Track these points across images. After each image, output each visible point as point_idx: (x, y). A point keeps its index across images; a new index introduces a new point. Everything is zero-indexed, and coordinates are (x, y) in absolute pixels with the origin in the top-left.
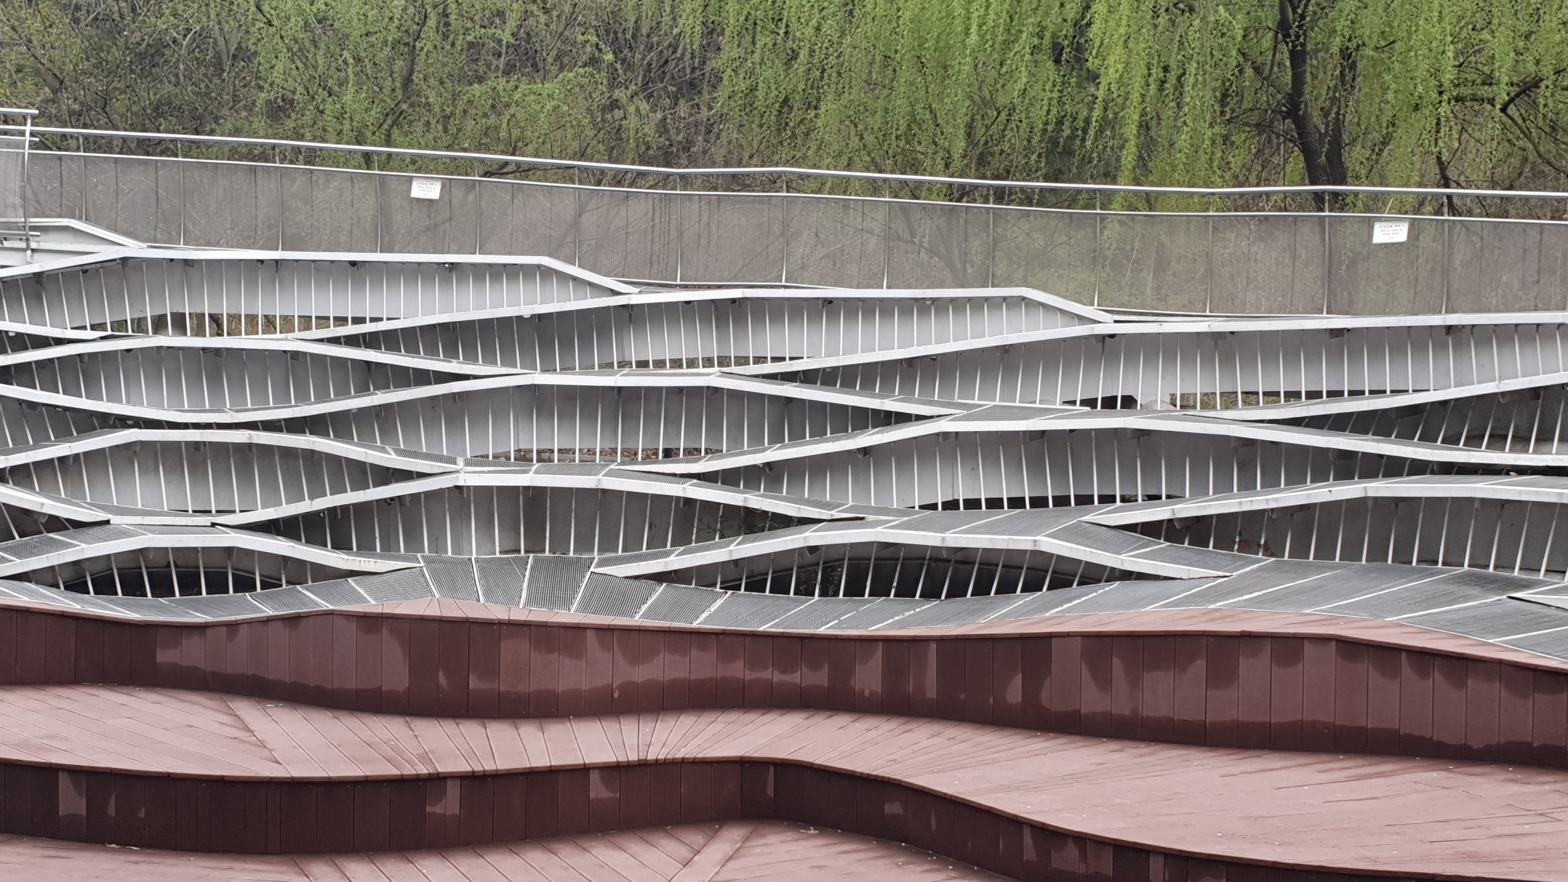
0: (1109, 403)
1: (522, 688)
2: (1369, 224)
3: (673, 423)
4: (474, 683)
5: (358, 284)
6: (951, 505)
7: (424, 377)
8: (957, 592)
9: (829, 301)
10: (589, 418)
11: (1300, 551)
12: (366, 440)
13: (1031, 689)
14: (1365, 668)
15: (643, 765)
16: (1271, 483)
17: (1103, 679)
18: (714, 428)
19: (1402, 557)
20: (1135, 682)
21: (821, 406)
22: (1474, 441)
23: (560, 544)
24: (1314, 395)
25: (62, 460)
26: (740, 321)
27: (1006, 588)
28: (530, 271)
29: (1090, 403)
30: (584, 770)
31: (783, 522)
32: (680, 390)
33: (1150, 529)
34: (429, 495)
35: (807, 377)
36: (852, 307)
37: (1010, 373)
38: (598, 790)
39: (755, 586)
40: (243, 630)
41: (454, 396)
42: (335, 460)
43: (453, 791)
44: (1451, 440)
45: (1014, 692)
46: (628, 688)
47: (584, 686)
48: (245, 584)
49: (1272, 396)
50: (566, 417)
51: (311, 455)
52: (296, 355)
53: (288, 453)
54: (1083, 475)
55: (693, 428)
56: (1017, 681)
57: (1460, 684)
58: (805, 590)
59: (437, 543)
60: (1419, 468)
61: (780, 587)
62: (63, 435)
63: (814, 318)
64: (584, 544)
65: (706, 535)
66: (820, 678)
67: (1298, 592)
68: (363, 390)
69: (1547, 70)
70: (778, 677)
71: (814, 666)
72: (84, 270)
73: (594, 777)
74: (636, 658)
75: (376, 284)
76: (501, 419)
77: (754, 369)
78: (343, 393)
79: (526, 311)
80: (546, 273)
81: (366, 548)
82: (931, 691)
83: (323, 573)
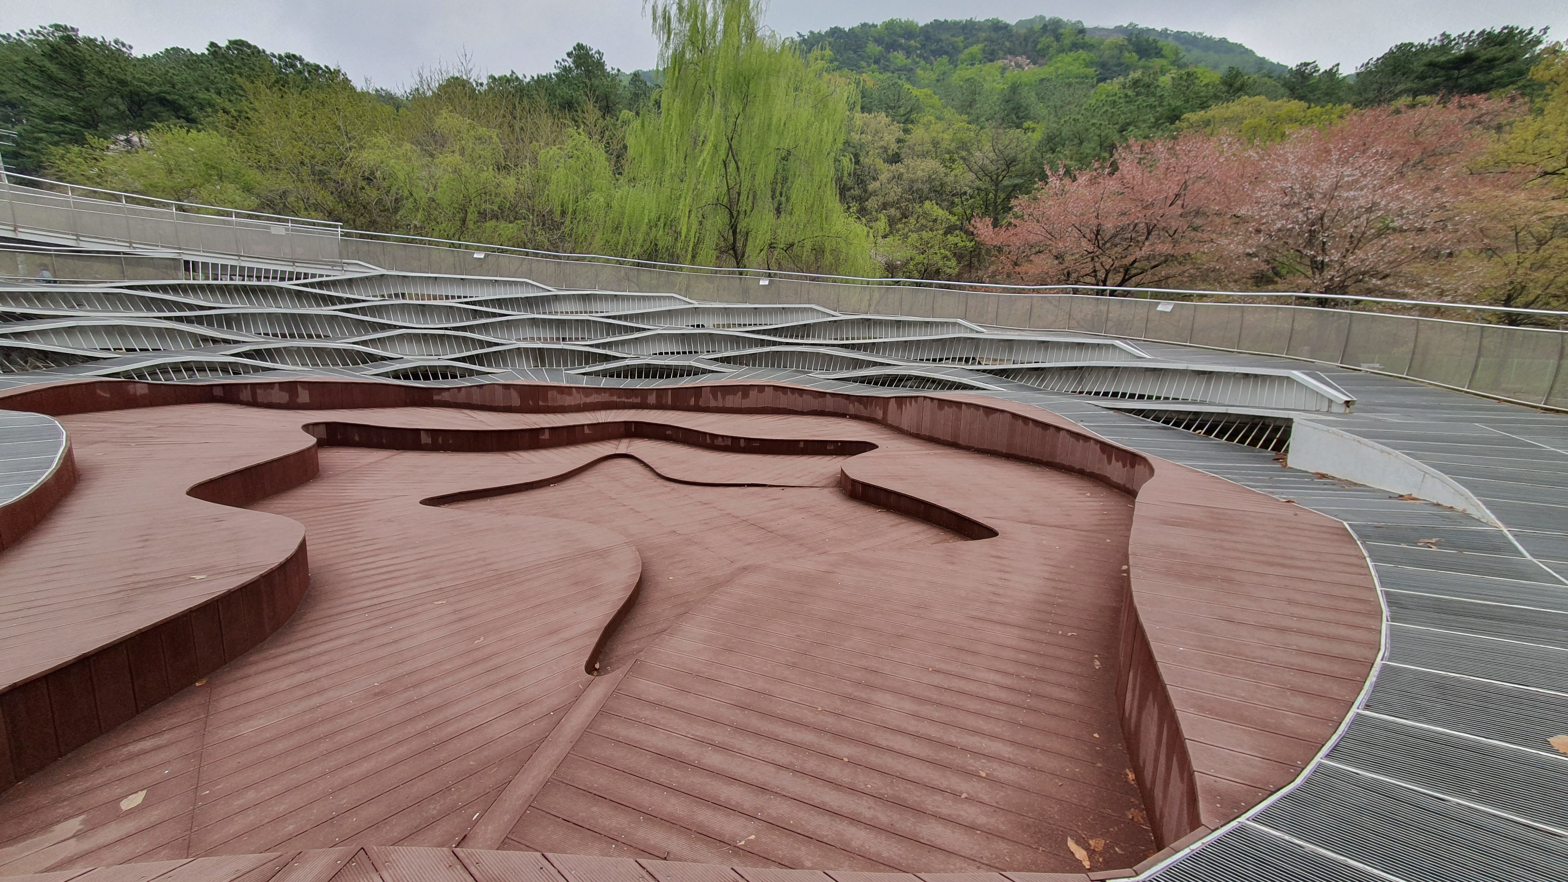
0: (698, 326)
1: (555, 404)
2: (759, 280)
3: (577, 330)
4: (541, 403)
5: (464, 285)
6: (661, 354)
7: (494, 315)
8: (668, 377)
9: (616, 296)
10: (551, 328)
11: (754, 365)
12: (480, 333)
13: (697, 401)
14: (780, 393)
15: (599, 424)
16: (744, 347)
17: (716, 398)
18: (589, 331)
19: (779, 366)
20: (724, 399)
21: (620, 326)
22: (791, 337)
23: (551, 365)
24: (750, 325)
25: (379, 339)
26: (590, 300)
27: (682, 375)
28: (522, 283)
29: (693, 326)
30: (583, 425)
31: (616, 358)
32: (577, 320)
33: (716, 359)
34: (509, 350)
35: (614, 317)
36: (623, 298)
37: (671, 317)
38: (587, 431)
39: (612, 376)
40: (463, 390)
41: (508, 321)
42: (473, 340)
43: (547, 433)
44: (786, 337)
45: (692, 402)
46: (585, 404)
47: (573, 404)
48: (454, 377)
49: (740, 325)
50: (544, 327)
51: (464, 338)
52: (451, 307)
53: (456, 337)
54: (696, 346)
55: (583, 331)
56: (693, 399)
57: (801, 396)
58: (626, 377)
59: (513, 365)
60: (781, 344)
61: (619, 376)
62: (375, 330)
63: (612, 300)
64: (558, 365)
65: (594, 362)
66: (638, 400)
67: (757, 375)
68: (475, 318)
69: (796, 242)
70: (626, 400)
71: (636, 397)
72: (367, 278)
73: (586, 427)
74: (587, 396)
75: (470, 286)
76: (524, 327)
77: (600, 314)
78: (468, 319)
79: (523, 296)
80: (527, 284)
81: (490, 365)
82: (670, 403)
83: (479, 373)
